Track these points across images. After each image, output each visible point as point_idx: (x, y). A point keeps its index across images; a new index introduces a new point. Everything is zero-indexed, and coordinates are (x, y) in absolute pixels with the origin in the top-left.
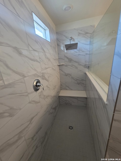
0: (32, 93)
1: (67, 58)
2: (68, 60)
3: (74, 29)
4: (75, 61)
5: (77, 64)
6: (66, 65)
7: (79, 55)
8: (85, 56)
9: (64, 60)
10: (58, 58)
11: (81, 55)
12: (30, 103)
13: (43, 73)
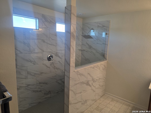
0: (46, 60)
1: (88, 45)
2: (88, 46)
3: (95, 22)
4: (93, 49)
5: (95, 51)
6: (86, 50)
7: (97, 43)
8: (102, 45)
9: (86, 46)
10: (82, 44)
11: (98, 44)
12: (43, 64)
13: (57, 52)
